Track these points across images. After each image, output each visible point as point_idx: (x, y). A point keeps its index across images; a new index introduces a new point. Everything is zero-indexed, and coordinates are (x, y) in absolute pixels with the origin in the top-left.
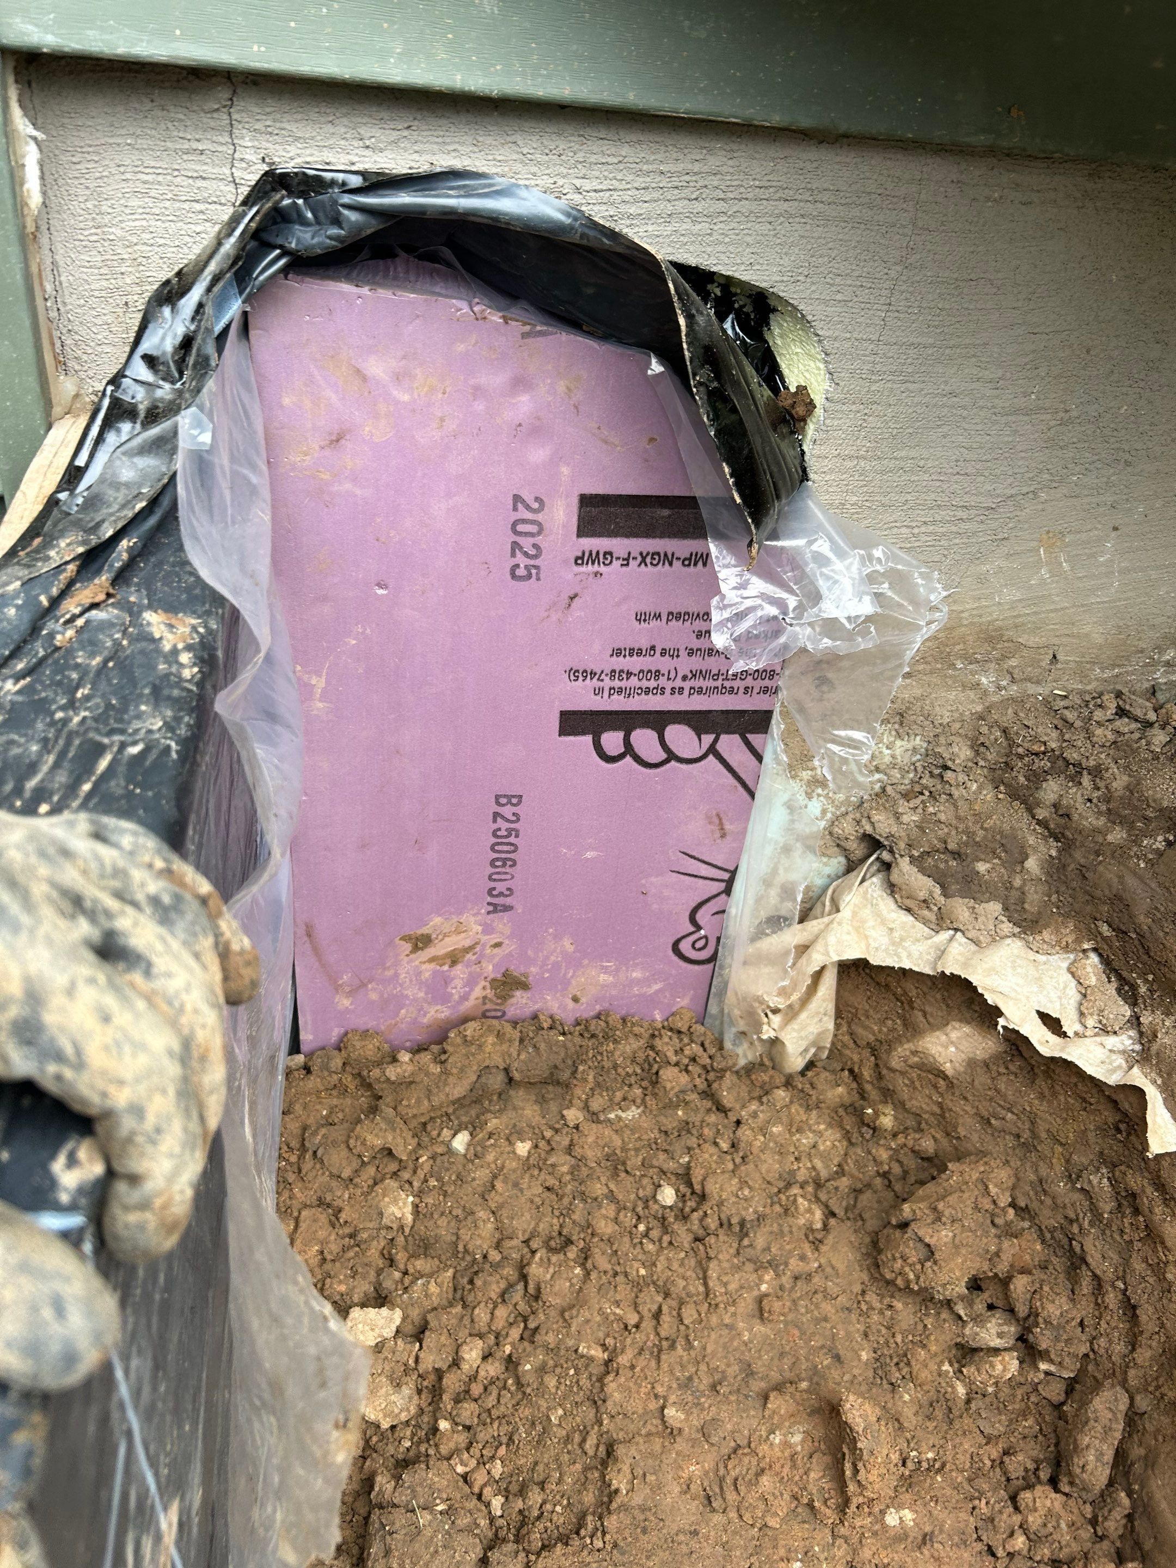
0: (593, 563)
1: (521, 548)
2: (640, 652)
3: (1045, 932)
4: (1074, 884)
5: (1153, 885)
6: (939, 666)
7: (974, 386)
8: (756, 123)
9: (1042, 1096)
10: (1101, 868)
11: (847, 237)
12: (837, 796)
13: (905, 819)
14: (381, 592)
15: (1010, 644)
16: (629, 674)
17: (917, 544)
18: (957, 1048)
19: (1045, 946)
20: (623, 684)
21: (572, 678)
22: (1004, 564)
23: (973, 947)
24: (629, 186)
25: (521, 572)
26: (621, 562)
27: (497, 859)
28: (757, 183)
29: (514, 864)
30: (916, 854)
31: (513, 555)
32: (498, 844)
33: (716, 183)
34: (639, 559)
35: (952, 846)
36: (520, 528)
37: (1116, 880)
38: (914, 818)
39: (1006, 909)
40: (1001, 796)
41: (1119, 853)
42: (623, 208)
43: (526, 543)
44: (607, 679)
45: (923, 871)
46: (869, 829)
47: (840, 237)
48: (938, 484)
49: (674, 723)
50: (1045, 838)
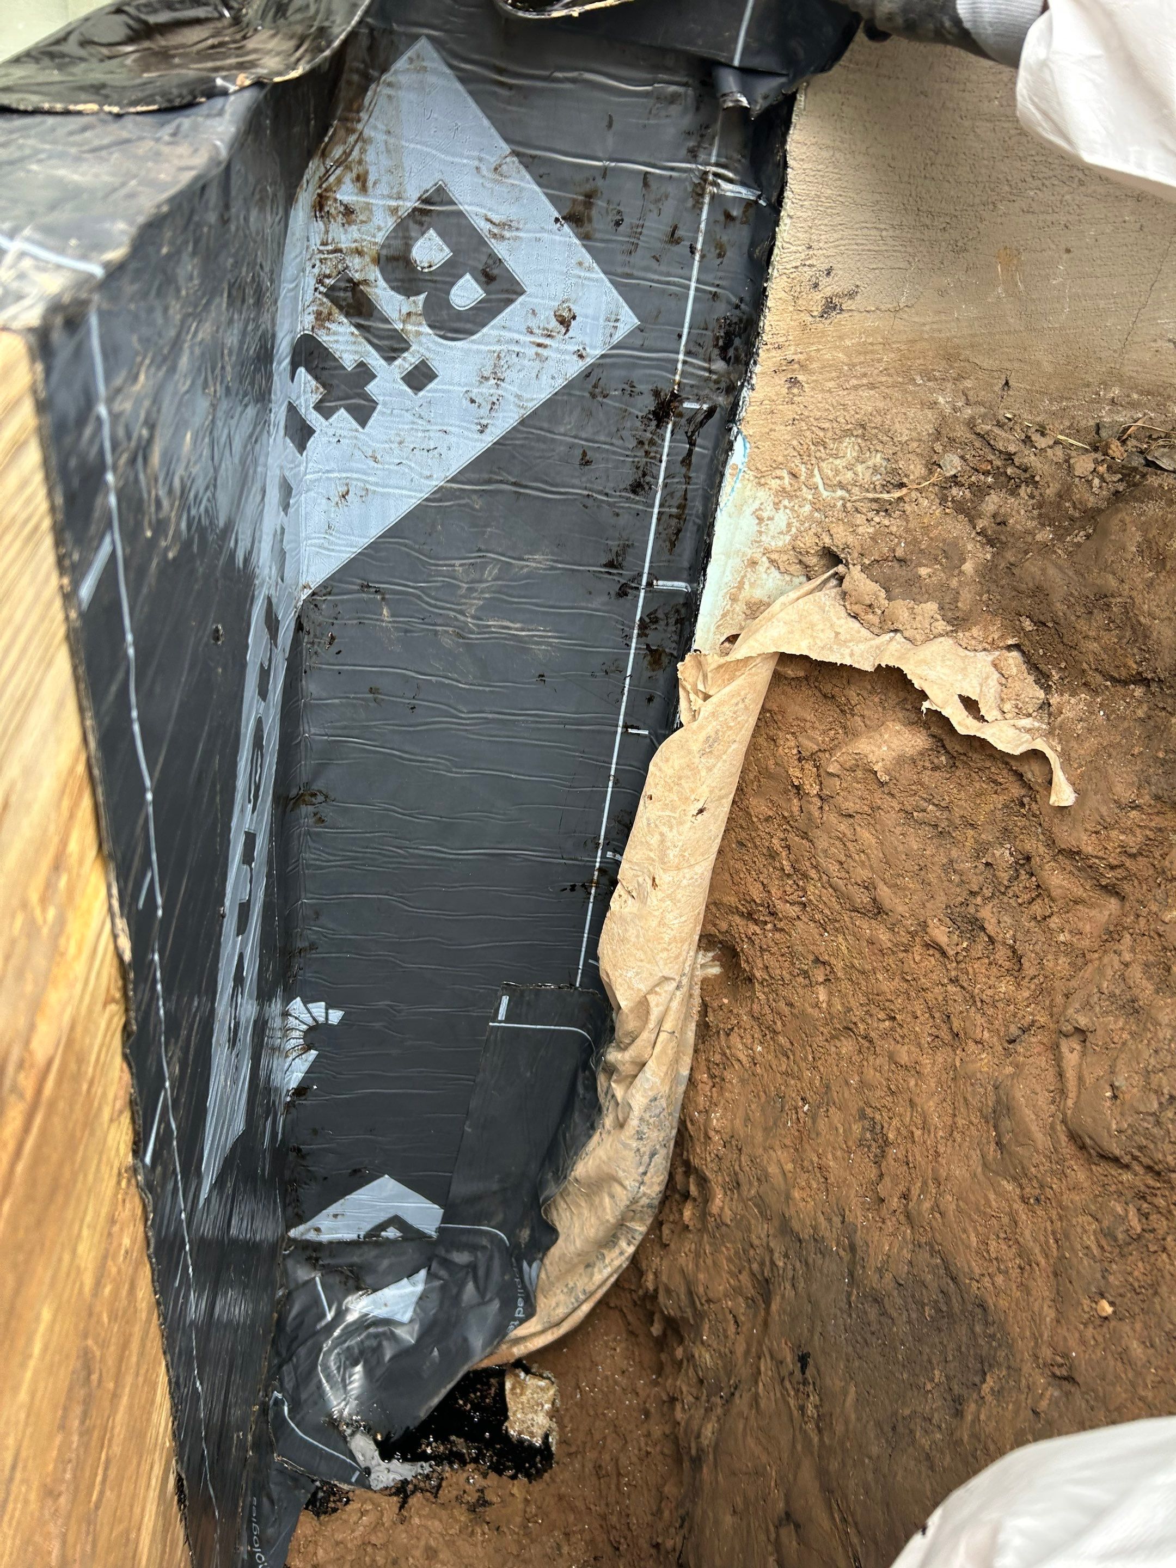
3: (974, 629)
4: (1003, 582)
5: (1071, 573)
6: (900, 380)
9: (960, 786)
10: (1027, 564)
12: (802, 510)
13: (860, 530)
15: (966, 364)
18: (889, 747)
19: (973, 642)
22: (964, 278)
23: (909, 645)
35: (900, 553)
37: (1039, 573)
39: (941, 608)
40: (948, 511)
41: (1046, 549)
45: (871, 577)
46: (827, 541)
50: (983, 545)
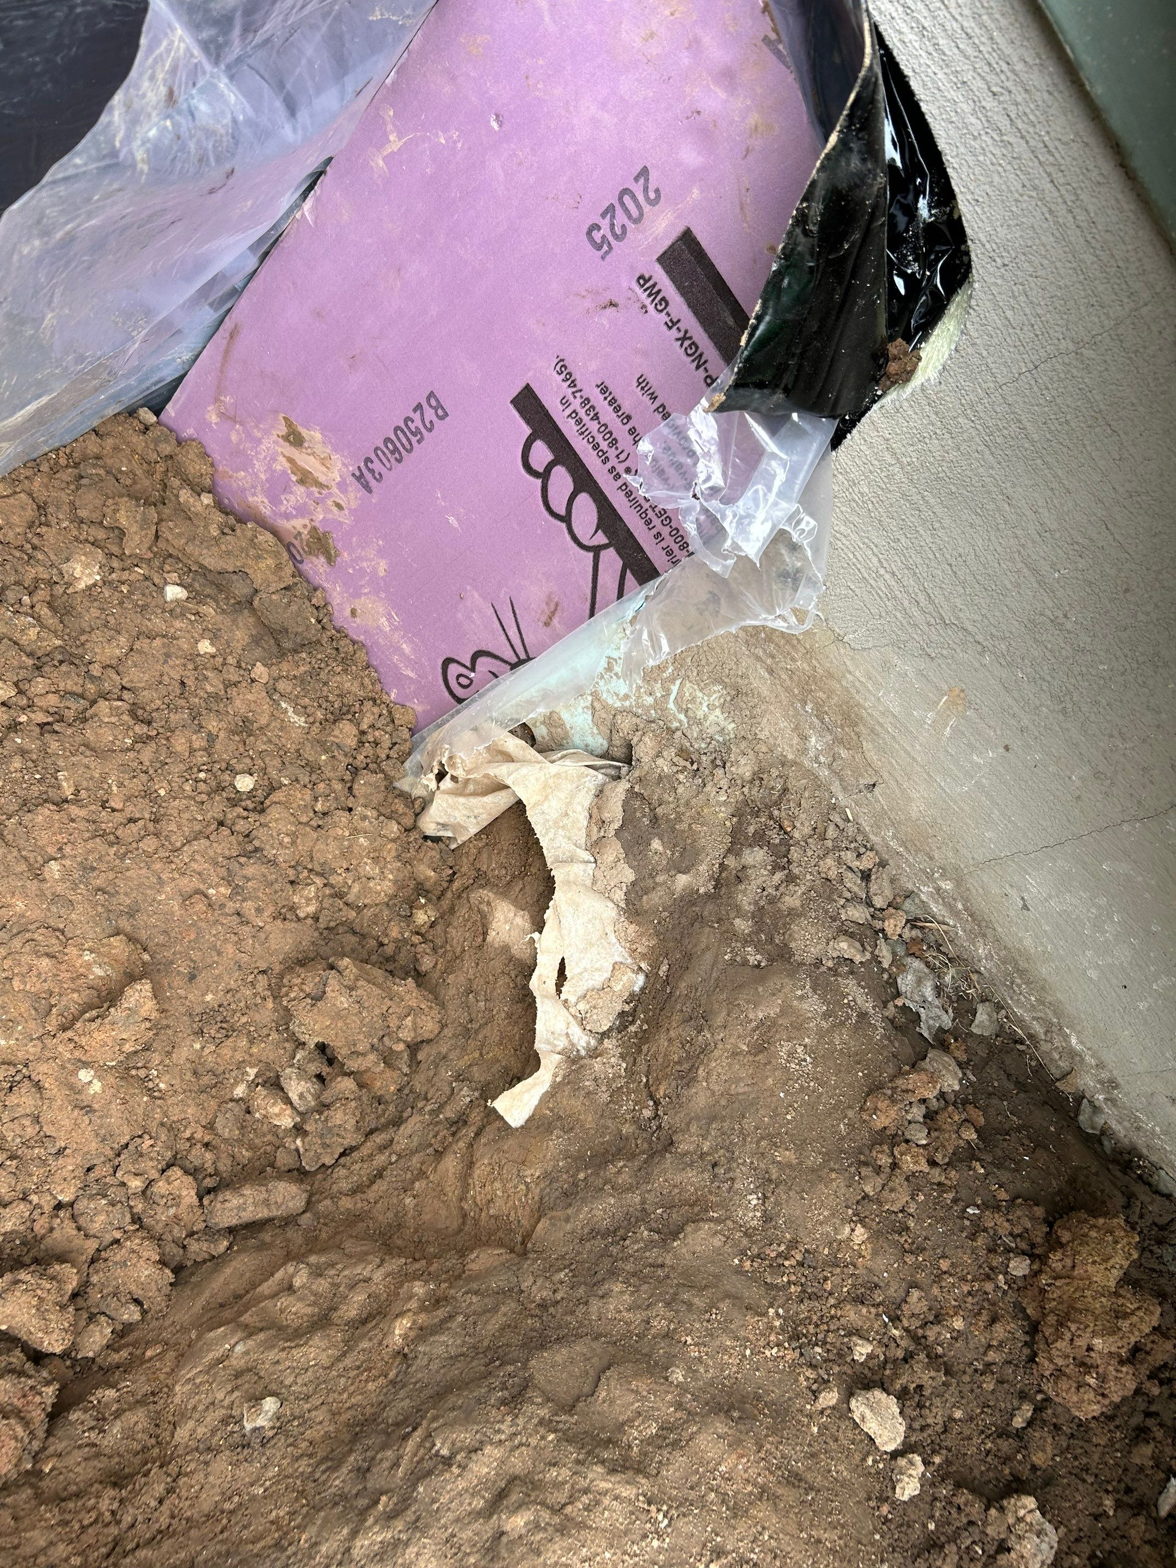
0: (649, 295)
1: (613, 217)
2: (617, 409)
3: (633, 926)
4: (684, 920)
5: (714, 975)
6: (796, 691)
7: (1029, 513)
8: (1082, 74)
9: (509, 1016)
10: (707, 930)
11: (1062, 271)
12: (646, 697)
13: (660, 761)
14: (495, 125)
15: (855, 738)
16: (596, 417)
17: (872, 582)
19: (623, 934)
20: (586, 419)
21: (558, 368)
22: (911, 674)
23: (589, 882)
24: (958, 17)
25: (597, 236)
26: (667, 319)
27: (392, 442)
28: (1046, 138)
29: (399, 461)
30: (637, 789)
31: (603, 215)
32: (403, 431)
33: (1019, 99)
34: (681, 335)
35: (660, 811)
36: (627, 199)
37: (703, 946)
38: (665, 769)
39: (633, 884)
40: (728, 824)
41: (730, 936)
42: (938, 31)
43: (620, 218)
44: (579, 401)
45: (625, 803)
46: (636, 741)
47: (1059, 264)
48: (931, 556)
49: (591, 496)
50: (712, 877)
